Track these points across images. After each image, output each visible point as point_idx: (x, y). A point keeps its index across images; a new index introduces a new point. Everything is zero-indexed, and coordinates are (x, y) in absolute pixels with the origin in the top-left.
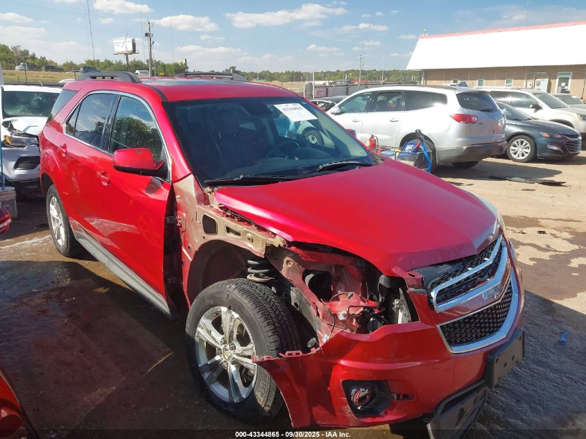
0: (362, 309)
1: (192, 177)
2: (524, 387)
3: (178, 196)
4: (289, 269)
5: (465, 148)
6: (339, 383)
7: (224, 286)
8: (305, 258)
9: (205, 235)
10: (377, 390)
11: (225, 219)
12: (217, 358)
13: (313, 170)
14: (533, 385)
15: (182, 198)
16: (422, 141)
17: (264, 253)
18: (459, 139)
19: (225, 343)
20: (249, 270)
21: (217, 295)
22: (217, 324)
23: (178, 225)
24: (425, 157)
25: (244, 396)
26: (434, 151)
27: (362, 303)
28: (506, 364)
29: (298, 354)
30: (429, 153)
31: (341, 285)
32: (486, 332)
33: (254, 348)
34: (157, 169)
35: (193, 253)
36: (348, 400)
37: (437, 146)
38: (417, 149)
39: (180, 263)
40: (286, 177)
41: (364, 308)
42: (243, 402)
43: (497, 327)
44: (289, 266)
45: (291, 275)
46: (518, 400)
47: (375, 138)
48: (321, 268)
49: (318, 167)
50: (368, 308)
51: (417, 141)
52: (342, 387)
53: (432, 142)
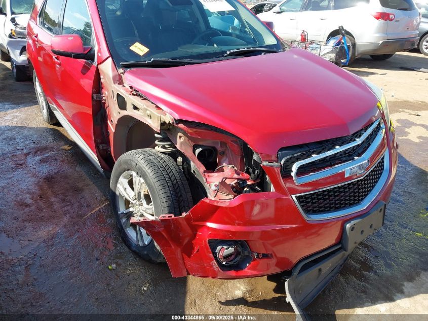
0: (236, 181)
1: (110, 59)
2: (384, 246)
3: (102, 77)
4: (182, 143)
5: (381, 42)
6: (205, 241)
7: (135, 155)
8: (191, 134)
9: (120, 110)
10: (240, 250)
11: (132, 97)
12: (131, 209)
13: (219, 55)
14: (393, 244)
15: (104, 78)
16: (343, 35)
17: (159, 128)
18: (377, 35)
19: (136, 199)
20: (156, 142)
21: (129, 162)
22: (131, 183)
23: (103, 101)
24: (345, 50)
25: (146, 243)
26: (354, 45)
27: (236, 176)
28: (363, 231)
29: (171, 217)
30: (349, 47)
31: (224, 158)
32: (346, 204)
33: (153, 209)
34: (86, 52)
35: (115, 125)
36: (214, 256)
37: (358, 41)
38: (338, 44)
39: (107, 133)
40: (193, 61)
41: (238, 179)
42: (145, 247)
43: (359, 200)
44: (182, 140)
45: (183, 148)
46: (376, 256)
47: (306, 33)
48: (208, 143)
49: (225, 52)
50: (241, 180)
51: (340, 36)
52: (208, 245)
53: (353, 37)
